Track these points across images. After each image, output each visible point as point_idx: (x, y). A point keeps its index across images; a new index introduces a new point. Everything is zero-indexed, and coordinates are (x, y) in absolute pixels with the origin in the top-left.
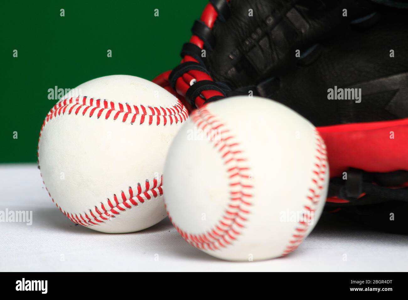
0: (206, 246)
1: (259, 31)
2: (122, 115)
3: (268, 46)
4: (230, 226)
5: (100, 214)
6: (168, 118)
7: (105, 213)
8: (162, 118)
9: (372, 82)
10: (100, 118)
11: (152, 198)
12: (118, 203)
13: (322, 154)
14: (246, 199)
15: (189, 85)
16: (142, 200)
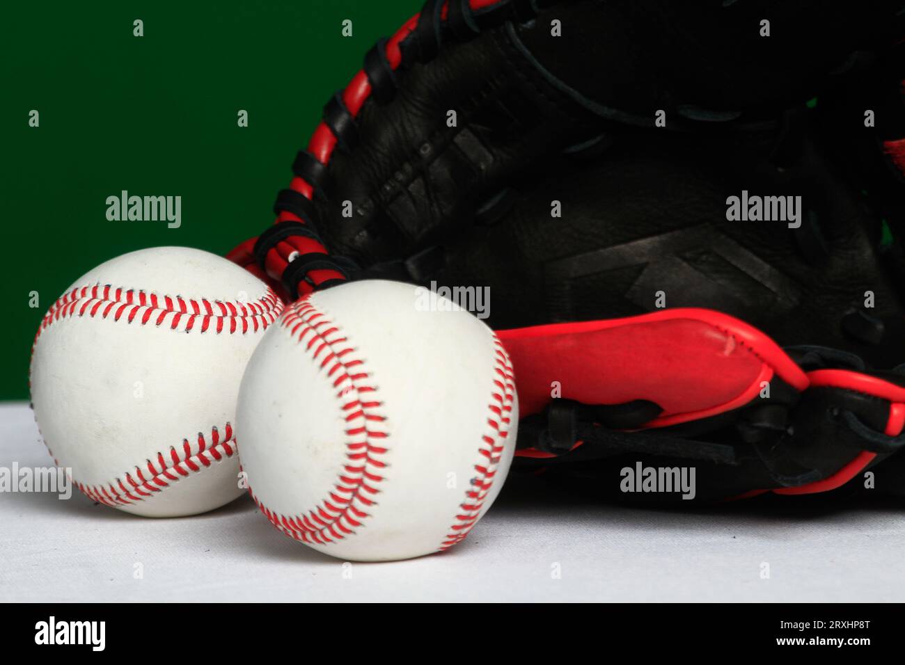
0: (308, 536)
1: (408, 167)
2: (170, 317)
3: (423, 193)
4: (349, 502)
5: (136, 485)
6: (249, 320)
7: (143, 484)
8: (239, 320)
9: (602, 251)
10: (132, 323)
11: (225, 458)
12: (165, 467)
13: (506, 377)
14: (375, 456)
15: (287, 260)
16: (206, 462)
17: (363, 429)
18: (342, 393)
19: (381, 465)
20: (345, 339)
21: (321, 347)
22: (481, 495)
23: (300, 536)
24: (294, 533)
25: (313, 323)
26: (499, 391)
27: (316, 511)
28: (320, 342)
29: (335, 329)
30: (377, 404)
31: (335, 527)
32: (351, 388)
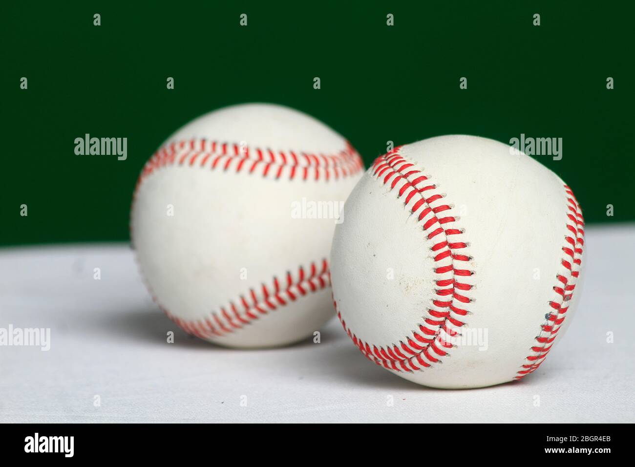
0: (398, 364)
2: (261, 167)
4: (436, 333)
5: (229, 318)
6: (331, 170)
7: (236, 317)
8: (322, 170)
10: (228, 171)
11: (309, 292)
12: (256, 302)
14: (461, 292)
16: (292, 297)
17: (450, 268)
18: (430, 236)
19: (467, 300)
20: (433, 187)
21: (412, 194)
22: (554, 329)
23: (390, 365)
24: (385, 362)
25: (404, 172)
26: (571, 234)
27: (406, 342)
28: (411, 189)
29: (425, 178)
30: (463, 245)
31: (423, 356)
32: (440, 230)
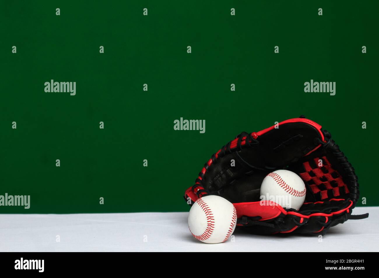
1: (218, 175)
3: (221, 180)
4: (208, 233)
13: (235, 213)
15: (197, 191)
17: (210, 221)
18: (207, 215)
19: (213, 227)
20: (207, 206)
21: (203, 207)
22: (230, 233)
24: (198, 238)
25: (202, 202)
27: (202, 235)
28: (203, 206)
29: (206, 204)
30: (213, 217)
31: (205, 238)
32: (208, 214)
